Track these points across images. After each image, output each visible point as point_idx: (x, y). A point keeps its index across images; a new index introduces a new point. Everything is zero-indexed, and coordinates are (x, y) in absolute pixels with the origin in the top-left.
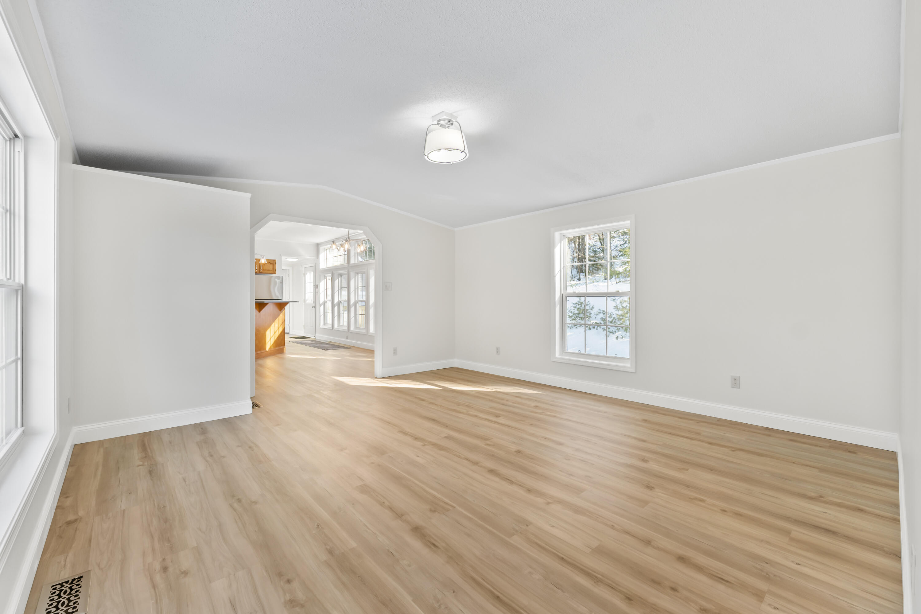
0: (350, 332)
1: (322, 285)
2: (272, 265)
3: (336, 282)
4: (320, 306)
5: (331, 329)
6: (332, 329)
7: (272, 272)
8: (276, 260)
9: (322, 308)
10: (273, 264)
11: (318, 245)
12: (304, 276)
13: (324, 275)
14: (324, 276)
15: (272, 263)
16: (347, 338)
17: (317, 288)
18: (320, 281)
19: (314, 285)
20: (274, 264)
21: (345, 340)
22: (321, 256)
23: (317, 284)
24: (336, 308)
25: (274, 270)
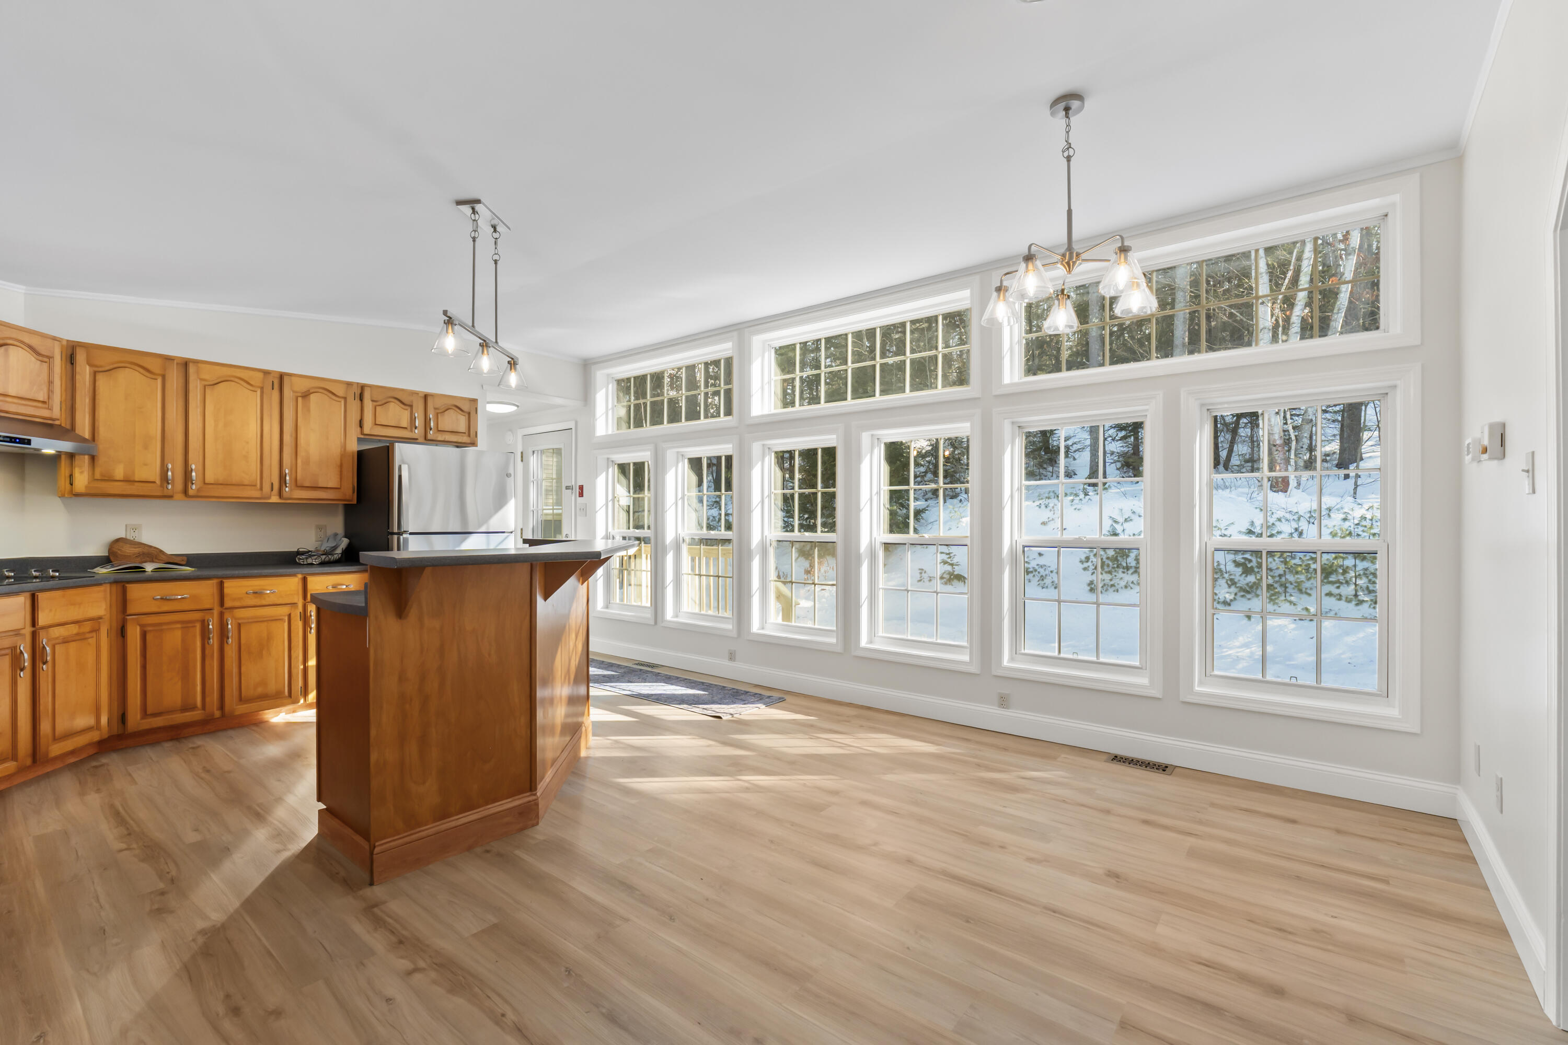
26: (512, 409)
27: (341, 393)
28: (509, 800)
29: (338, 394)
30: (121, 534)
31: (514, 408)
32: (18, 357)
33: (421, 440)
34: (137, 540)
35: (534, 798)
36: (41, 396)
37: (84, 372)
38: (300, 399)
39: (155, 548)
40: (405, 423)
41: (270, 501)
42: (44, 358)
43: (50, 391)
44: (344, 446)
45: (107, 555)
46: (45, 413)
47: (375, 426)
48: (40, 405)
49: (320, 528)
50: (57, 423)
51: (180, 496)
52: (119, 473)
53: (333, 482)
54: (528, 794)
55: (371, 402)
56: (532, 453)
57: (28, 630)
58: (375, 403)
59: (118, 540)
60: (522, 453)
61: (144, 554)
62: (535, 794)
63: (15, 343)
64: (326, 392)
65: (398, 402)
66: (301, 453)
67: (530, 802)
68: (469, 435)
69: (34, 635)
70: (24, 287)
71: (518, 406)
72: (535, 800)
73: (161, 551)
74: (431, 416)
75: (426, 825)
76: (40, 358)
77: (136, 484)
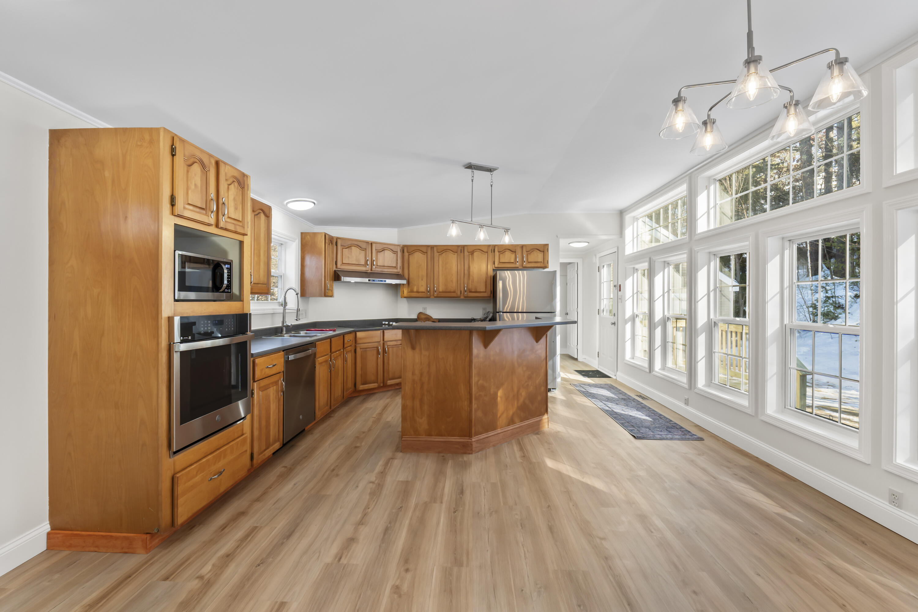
0: (696, 390)
1: (629, 286)
2: (542, 253)
3: (658, 280)
4: (626, 322)
5: (648, 370)
6: (650, 372)
7: (542, 265)
8: (548, 244)
9: (628, 326)
10: (544, 252)
11: (621, 213)
12: (599, 271)
13: (633, 266)
14: (634, 268)
15: (542, 249)
16: (687, 402)
17: (620, 290)
18: (626, 278)
19: (615, 286)
20: (546, 251)
21: (683, 405)
22: (628, 232)
23: (619, 284)
24: (658, 332)
25: (546, 262)
26: (585, 244)
27: (485, 250)
28: (458, 438)
29: (484, 251)
30: (421, 311)
31: (586, 244)
32: (388, 254)
33: (520, 268)
34: (426, 313)
35: (470, 441)
36: (394, 265)
37: (406, 254)
38: (470, 255)
39: (430, 316)
40: (512, 261)
41: (461, 298)
42: (395, 252)
43: (397, 263)
44: (487, 273)
45: (416, 318)
46: (395, 270)
47: (500, 263)
48: (394, 268)
49: (484, 309)
50: (400, 273)
51: (432, 297)
52: (415, 290)
53: (483, 289)
54: (468, 438)
55: (498, 253)
56: (602, 267)
57: (382, 342)
58: (500, 253)
59: (420, 313)
60: (599, 267)
61: (426, 318)
62: (471, 439)
63: (389, 249)
64: (480, 251)
65: (509, 251)
66: (471, 278)
67: (468, 442)
68: (544, 263)
69: (384, 344)
70: (397, 229)
71: (589, 243)
72: (471, 442)
73: (431, 317)
74: (525, 255)
75: (422, 436)
76: (394, 252)
77: (420, 293)
